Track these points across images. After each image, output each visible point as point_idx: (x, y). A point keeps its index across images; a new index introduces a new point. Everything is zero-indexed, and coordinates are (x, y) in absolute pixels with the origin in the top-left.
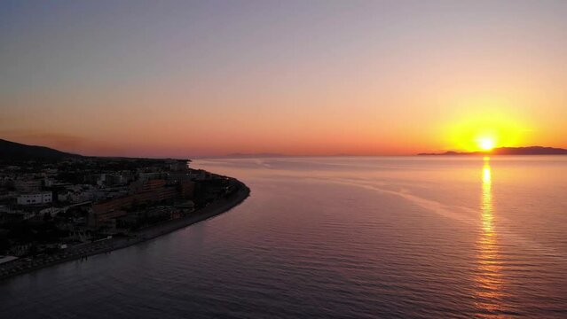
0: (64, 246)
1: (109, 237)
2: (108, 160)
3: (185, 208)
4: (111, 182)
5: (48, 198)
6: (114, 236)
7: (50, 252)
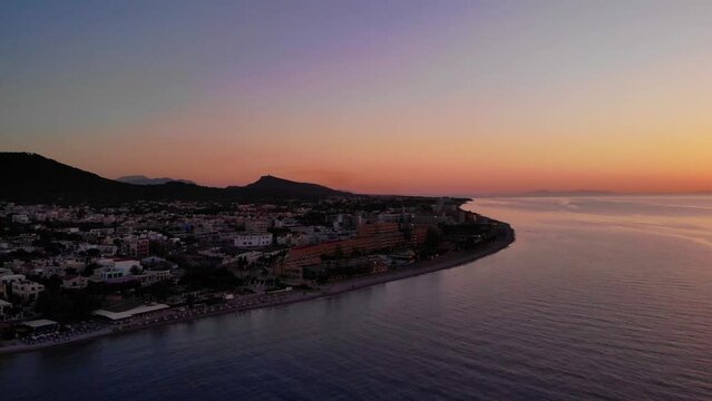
0: (230, 297)
1: (288, 289)
2: (376, 198)
3: (399, 259)
4: (350, 224)
5: (265, 240)
6: (294, 287)
7: (211, 302)
